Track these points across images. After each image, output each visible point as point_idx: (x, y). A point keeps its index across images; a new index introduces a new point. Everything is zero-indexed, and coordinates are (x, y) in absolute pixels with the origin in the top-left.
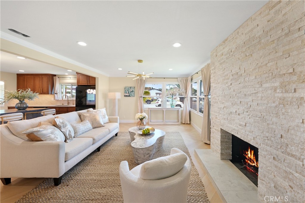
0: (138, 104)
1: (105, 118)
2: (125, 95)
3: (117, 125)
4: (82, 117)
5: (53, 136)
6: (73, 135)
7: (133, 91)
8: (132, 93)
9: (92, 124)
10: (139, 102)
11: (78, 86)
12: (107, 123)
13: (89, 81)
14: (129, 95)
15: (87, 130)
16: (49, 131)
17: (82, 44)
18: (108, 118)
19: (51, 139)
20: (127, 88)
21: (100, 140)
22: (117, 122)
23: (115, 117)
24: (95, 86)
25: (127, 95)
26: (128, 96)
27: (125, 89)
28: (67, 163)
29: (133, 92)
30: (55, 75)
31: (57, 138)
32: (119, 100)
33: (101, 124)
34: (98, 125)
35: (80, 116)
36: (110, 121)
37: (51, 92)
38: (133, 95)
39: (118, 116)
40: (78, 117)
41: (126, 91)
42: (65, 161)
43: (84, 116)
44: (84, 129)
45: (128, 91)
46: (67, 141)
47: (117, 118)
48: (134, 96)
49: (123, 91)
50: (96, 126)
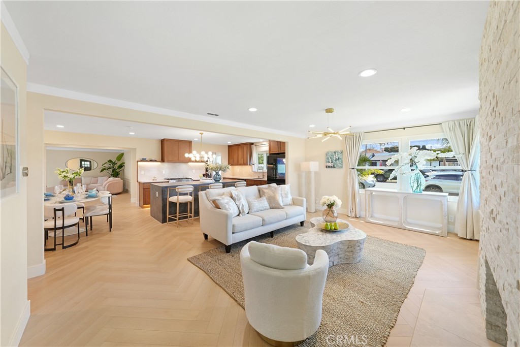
0: (348, 180)
1: (287, 197)
2: (326, 166)
3: (302, 209)
4: (261, 193)
5: (227, 206)
6: (246, 211)
7: (339, 158)
8: (337, 161)
9: (270, 203)
10: (349, 177)
11: (270, 154)
12: (290, 205)
13: (280, 147)
14: (334, 166)
15: (262, 208)
16: (226, 201)
17: (253, 110)
18: (291, 198)
19: (226, 209)
20: (330, 153)
21: (271, 223)
22: (302, 206)
23: (300, 198)
24: (285, 153)
25: (330, 165)
26: (331, 167)
27: (327, 155)
28: (234, 234)
29: (340, 160)
30: (253, 144)
31: (230, 209)
32: (316, 173)
33: (280, 205)
34: (276, 206)
35: (259, 191)
36: (295, 203)
37: (250, 162)
38: (340, 165)
39: (305, 198)
40: (257, 191)
41: (328, 159)
42: (233, 233)
43: (263, 191)
44: (259, 207)
45: (331, 158)
46: (240, 215)
47: (302, 201)
48: (342, 167)
49: (323, 159)
50: (274, 205)
